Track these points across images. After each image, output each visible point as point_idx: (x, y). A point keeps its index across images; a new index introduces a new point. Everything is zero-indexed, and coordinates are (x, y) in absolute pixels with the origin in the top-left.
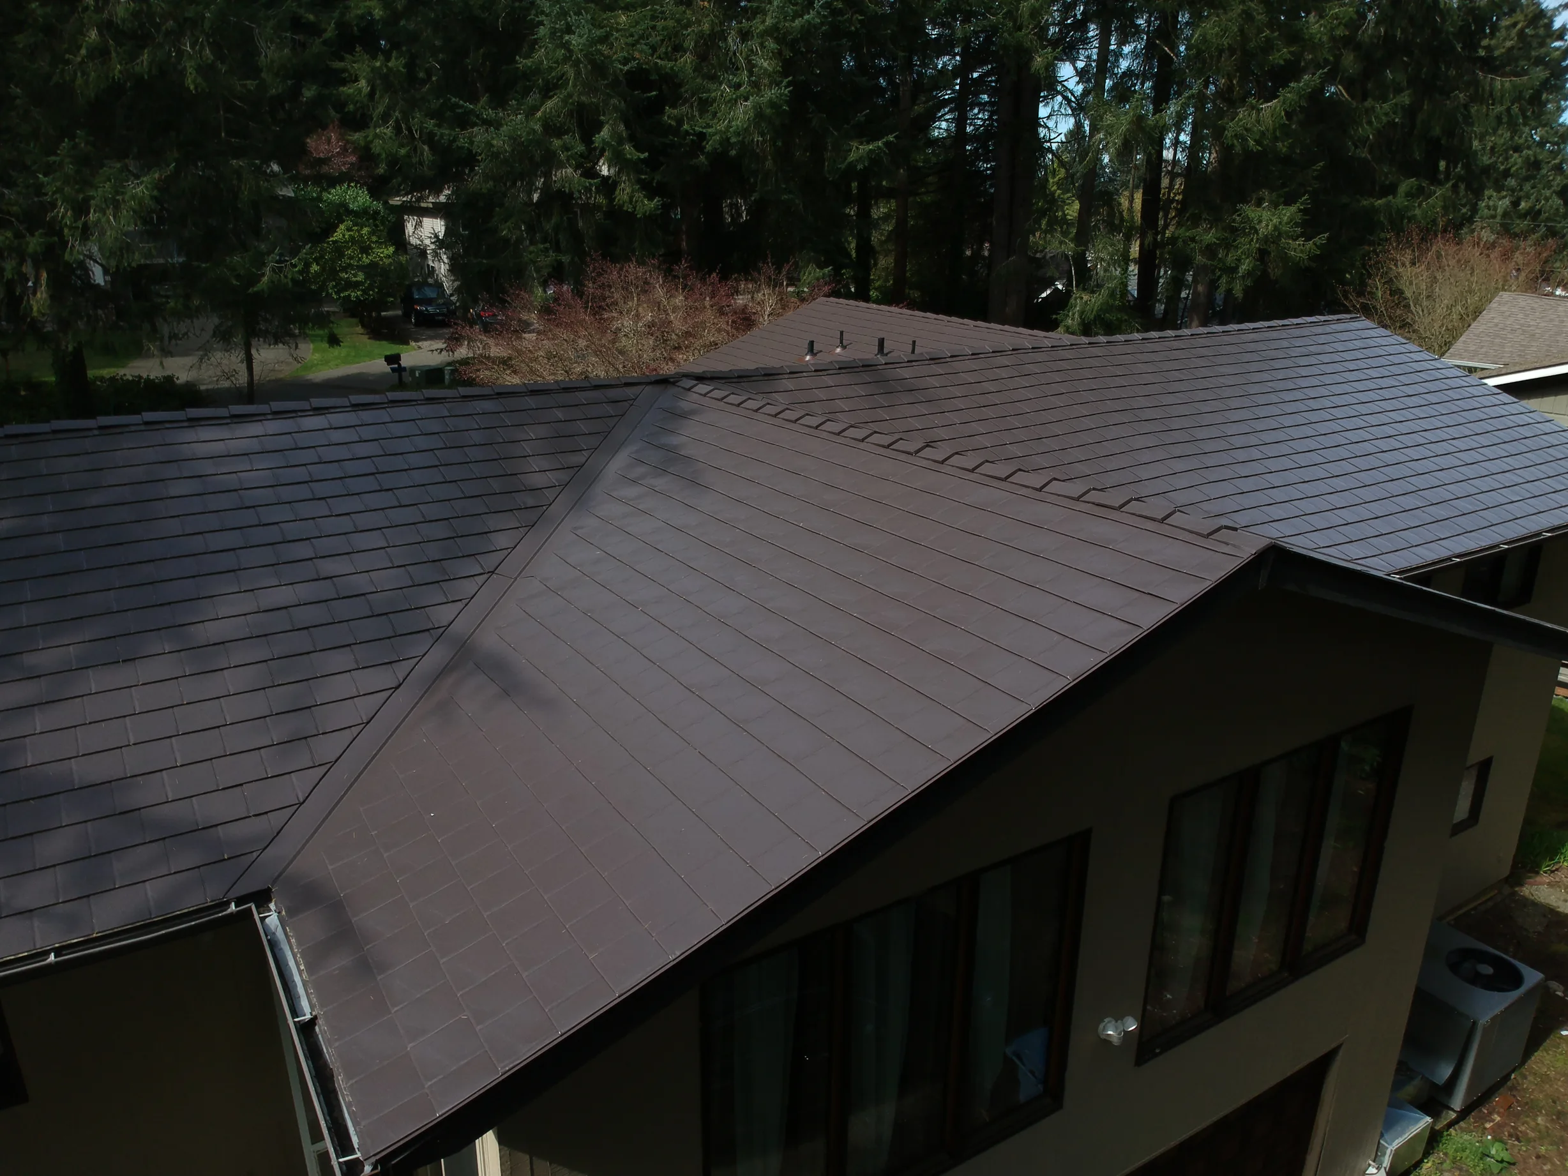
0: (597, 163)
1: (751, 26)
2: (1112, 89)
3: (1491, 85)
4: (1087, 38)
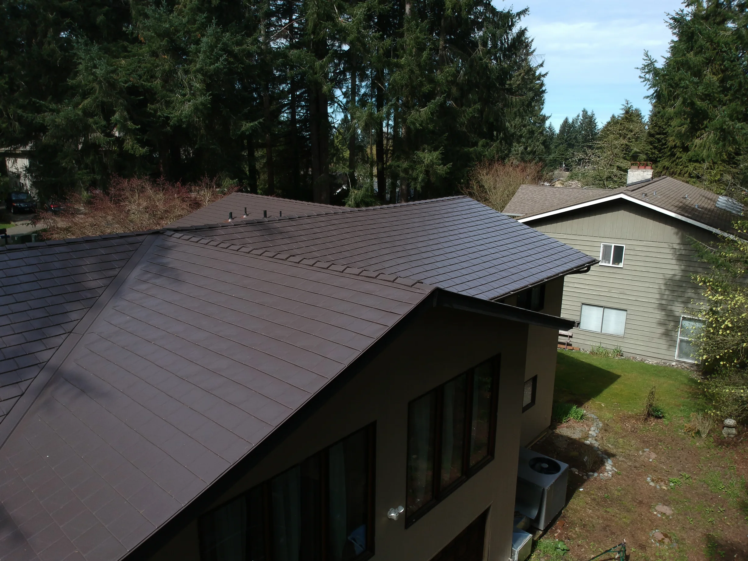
0: (112, 130)
1: (189, 68)
2: (358, 101)
3: (511, 100)
4: (347, 79)
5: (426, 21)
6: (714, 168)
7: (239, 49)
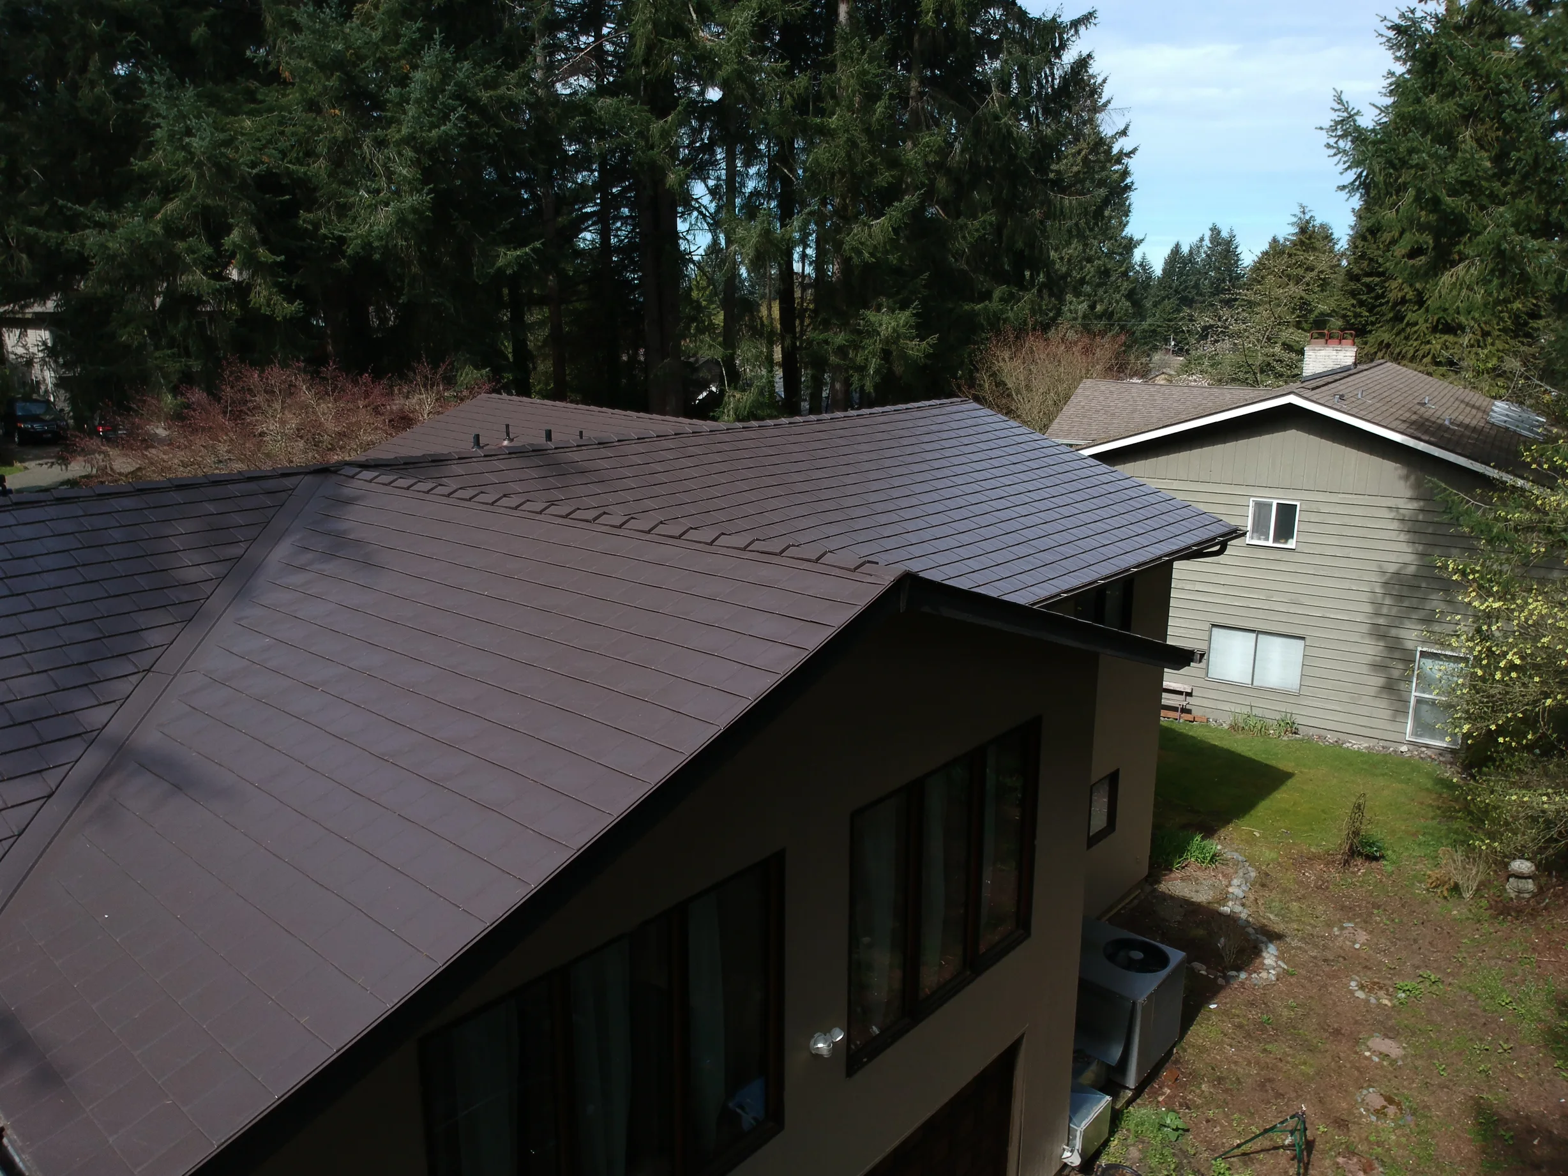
0: (226, 267)
1: (386, 135)
2: (741, 206)
3: (1061, 202)
4: (716, 160)
5: (881, 38)
6: (1486, 345)
7: (491, 96)
